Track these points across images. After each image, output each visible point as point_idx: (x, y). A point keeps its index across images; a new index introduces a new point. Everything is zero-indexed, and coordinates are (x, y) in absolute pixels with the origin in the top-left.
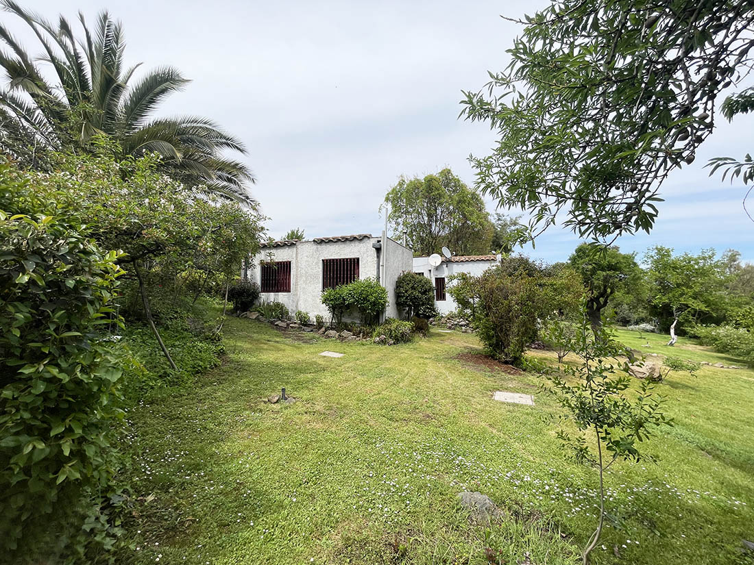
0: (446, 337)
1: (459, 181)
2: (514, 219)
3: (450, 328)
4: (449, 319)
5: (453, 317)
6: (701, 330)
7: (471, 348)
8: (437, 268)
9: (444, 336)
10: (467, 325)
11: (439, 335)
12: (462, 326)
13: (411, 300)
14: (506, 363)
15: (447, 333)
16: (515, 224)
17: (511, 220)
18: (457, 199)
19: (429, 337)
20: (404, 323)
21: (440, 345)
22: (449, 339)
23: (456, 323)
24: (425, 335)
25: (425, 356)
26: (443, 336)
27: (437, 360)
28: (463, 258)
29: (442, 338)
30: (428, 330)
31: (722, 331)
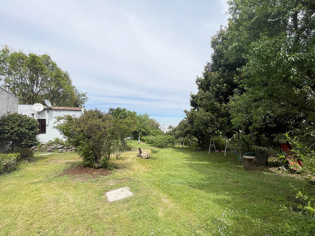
0: (50, 159)
1: (55, 65)
2: (84, 93)
3: (49, 151)
4: (48, 145)
5: (51, 144)
6: (144, 138)
7: (71, 163)
8: (39, 113)
9: (47, 158)
10: (63, 148)
11: (42, 158)
12: (59, 148)
13: (17, 135)
14: (99, 168)
15: (49, 155)
16: (84, 96)
17: (82, 94)
18: (55, 74)
19: (34, 161)
20: (9, 155)
21: (46, 166)
22: (52, 160)
23: (54, 147)
24: (30, 161)
25: (36, 180)
26: (45, 158)
27: (49, 181)
28: (60, 108)
29: (46, 160)
30: (32, 156)
31: (151, 138)
